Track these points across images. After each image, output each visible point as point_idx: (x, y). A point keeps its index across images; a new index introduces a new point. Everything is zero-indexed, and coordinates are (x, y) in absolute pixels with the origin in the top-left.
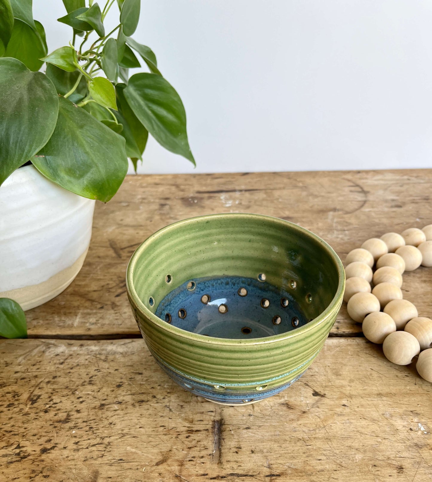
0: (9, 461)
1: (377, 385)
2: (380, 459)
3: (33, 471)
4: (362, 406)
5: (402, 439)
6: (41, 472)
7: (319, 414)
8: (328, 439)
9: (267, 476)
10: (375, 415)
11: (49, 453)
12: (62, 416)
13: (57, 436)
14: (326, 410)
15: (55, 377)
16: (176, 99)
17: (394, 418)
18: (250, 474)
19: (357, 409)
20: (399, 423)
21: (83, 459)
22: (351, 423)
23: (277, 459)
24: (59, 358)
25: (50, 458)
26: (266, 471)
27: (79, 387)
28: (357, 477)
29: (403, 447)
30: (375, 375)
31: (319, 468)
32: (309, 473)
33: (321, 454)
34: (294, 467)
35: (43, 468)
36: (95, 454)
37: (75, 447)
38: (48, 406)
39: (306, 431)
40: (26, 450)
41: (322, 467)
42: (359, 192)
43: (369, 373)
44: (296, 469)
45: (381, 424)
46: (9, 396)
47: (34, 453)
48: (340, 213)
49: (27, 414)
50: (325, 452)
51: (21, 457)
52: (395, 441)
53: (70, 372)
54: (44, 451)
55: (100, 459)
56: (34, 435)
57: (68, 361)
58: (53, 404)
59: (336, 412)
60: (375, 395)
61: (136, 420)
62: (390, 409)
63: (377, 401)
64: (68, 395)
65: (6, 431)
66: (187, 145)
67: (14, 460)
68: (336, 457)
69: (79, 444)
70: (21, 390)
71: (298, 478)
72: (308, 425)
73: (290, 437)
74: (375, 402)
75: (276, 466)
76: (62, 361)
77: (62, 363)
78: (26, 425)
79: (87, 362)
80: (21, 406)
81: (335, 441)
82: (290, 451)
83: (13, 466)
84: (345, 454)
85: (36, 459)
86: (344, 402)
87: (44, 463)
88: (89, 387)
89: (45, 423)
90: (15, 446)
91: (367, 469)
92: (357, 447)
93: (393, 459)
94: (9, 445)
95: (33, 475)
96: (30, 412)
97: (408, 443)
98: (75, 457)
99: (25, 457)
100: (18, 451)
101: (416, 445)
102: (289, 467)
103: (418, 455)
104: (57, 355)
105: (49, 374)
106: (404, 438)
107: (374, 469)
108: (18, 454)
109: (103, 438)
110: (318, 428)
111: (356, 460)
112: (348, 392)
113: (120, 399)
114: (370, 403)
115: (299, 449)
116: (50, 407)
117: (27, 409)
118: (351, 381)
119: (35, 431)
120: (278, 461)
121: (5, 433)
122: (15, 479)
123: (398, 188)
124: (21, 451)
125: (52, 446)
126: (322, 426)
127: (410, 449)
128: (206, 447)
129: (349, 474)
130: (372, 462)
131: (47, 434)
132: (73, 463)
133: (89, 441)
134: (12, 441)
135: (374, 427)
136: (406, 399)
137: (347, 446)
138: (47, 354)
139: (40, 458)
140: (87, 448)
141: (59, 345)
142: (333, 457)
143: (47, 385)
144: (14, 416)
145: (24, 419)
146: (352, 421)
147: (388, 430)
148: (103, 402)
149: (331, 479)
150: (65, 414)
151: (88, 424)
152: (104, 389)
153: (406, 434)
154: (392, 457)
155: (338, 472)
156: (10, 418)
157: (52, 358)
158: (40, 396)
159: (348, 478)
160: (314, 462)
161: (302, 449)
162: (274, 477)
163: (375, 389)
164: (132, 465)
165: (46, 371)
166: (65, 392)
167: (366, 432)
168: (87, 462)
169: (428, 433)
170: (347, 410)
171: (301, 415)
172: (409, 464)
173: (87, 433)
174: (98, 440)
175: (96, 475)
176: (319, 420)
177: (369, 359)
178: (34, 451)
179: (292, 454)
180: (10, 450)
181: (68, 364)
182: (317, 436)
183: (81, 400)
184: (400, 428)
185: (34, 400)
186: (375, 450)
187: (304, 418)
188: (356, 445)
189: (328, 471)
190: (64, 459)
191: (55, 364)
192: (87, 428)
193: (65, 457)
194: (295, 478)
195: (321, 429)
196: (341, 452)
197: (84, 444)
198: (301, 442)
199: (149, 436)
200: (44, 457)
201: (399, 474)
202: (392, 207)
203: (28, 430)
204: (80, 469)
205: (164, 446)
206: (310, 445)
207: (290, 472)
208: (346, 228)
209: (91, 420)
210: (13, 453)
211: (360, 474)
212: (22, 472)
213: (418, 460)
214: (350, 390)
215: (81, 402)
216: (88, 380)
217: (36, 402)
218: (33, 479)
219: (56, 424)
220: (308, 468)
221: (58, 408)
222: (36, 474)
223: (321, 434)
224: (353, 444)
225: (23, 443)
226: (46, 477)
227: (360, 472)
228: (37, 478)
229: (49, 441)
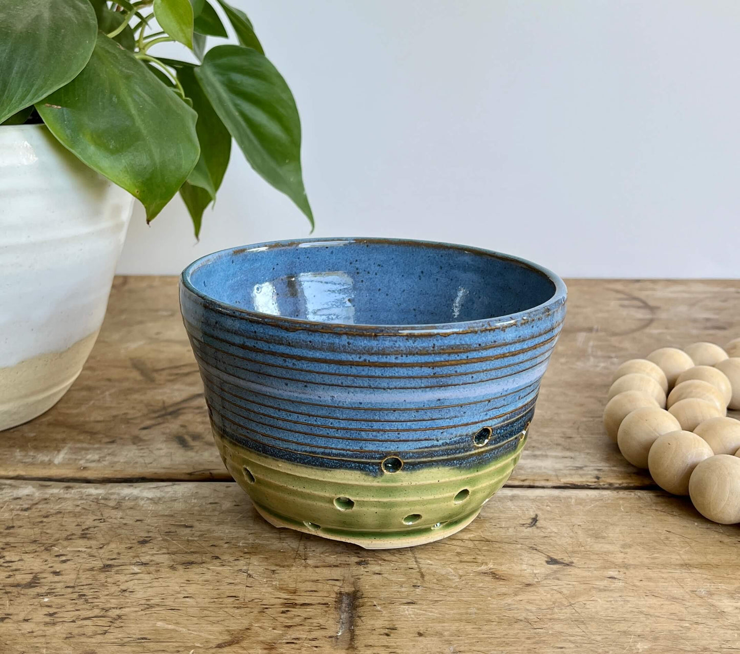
1: (681, 552)
2: (689, 649)
4: (650, 579)
5: (734, 625)
7: (560, 588)
8: (579, 621)
10: (677, 592)
12: (23, 578)
13: (11, 605)
14: (574, 583)
15: (10, 528)
16: (284, 96)
17: (716, 597)
19: (638, 584)
20: (727, 604)
21: (65, 636)
22: (627, 601)
23: (471, 644)
24: (21, 503)
27: (60, 541)
29: (736, 635)
30: (676, 539)
33: (565, 640)
36: (89, 630)
37: (48, 619)
39: (534, 609)
42: (639, 307)
43: (662, 537)
45: (689, 604)
48: (601, 334)
50: (572, 638)
52: (720, 627)
53: (42, 522)
55: (99, 637)
57: (39, 506)
58: (4, 563)
59: (594, 586)
60: (676, 565)
61: (177, 588)
62: (708, 584)
63: (680, 573)
64: (36, 552)
66: (300, 184)
68: (595, 646)
69: (56, 615)
72: (538, 602)
73: (499, 617)
74: (676, 576)
76: (26, 506)
77: (26, 510)
79: (78, 509)
81: (593, 623)
82: (498, 636)
84: (614, 642)
86: (612, 573)
88: (81, 542)
92: (639, 633)
93: (715, 650)
98: (48, 633)
104: (18, 498)
109: (106, 610)
110: (558, 607)
111: (638, 649)
112: (621, 560)
113: (146, 559)
114: (665, 575)
115: (518, 633)
118: (626, 546)
123: (717, 304)
125: (1, 617)
126: (566, 604)
128: (322, 627)
132: (41, 640)
133: (77, 613)
135: (675, 608)
137: (619, 631)
140: (74, 621)
141: (22, 486)
142: (589, 646)
146: (629, 599)
147: (702, 611)
148: (110, 562)
150: (31, 576)
151: (77, 589)
152: (112, 546)
154: (712, 647)
157: (6, 502)
160: (549, 651)
161: (525, 633)
163: (675, 558)
164: (168, 646)
166: (31, 547)
167: (656, 614)
168: (73, 640)
170: (619, 584)
171: (521, 589)
173: (74, 601)
174: (96, 612)
176: (559, 595)
177: (662, 517)
179: (503, 640)
181: (40, 511)
182: (555, 616)
183: (64, 558)
184: (729, 610)
186: (676, 638)
187: (529, 592)
188: (637, 630)
190: (23, 634)
191: (12, 510)
192: (75, 596)
193: (25, 632)
195: (563, 608)
196: (607, 638)
197: (68, 616)
198: (522, 623)
199: (204, 609)
202: (706, 328)
204: (58, 649)
205: (234, 623)
206: (542, 629)
208: (613, 355)
209: (83, 585)
214: (625, 558)
215: (64, 562)
216: (78, 533)
219: (9, 589)
221: (14, 568)
223: (564, 614)
224: (632, 629)
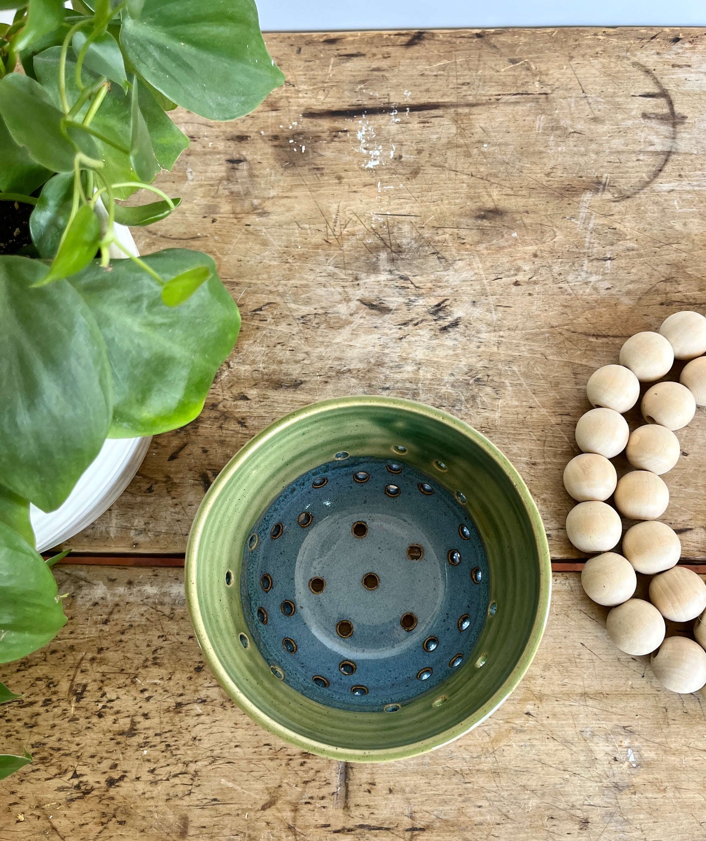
0: (69, 797)
1: (585, 676)
2: (561, 807)
3: (104, 815)
4: (554, 715)
5: (599, 776)
6: (114, 816)
7: (489, 729)
8: (496, 773)
9: (407, 830)
10: (570, 733)
11: (118, 786)
12: (124, 723)
13: (124, 759)
14: (501, 722)
15: (100, 650)
17: (596, 739)
18: (385, 826)
19: (545, 722)
20: (601, 748)
21: (165, 797)
22: (532, 746)
23: (422, 803)
24: (100, 612)
25: (121, 794)
26: (407, 823)
27: (140, 670)
28: (525, 835)
29: (597, 788)
30: (586, 655)
31: (478, 819)
32: (463, 826)
33: (483, 797)
34: (445, 818)
35: (115, 810)
36: (180, 790)
37: (151, 777)
38: (101, 705)
39: (467, 757)
40: (87, 781)
41: (482, 818)
42: (662, 118)
43: (576, 653)
44: (446, 821)
45: (574, 749)
46: (42, 684)
47: (97, 785)
48: (607, 195)
49: (74, 719)
50: (488, 795)
51: (83, 792)
52: (588, 779)
53: (121, 641)
54: (111, 782)
55: (186, 798)
56: (93, 757)
57: (115, 616)
58: (107, 702)
59: (514, 726)
60: (577, 695)
61: (229, 734)
62: (594, 722)
63: (577, 707)
64: (126, 686)
65: (53, 749)
67: (75, 796)
68: (501, 804)
69: (156, 772)
70: (56, 675)
71: (448, 834)
72: (472, 748)
73: (443, 768)
74: (574, 709)
75: (420, 814)
76: (105, 617)
77: (106, 622)
78: (77, 739)
79: (143, 621)
80: (64, 705)
81: (505, 776)
82: (440, 792)
83: (75, 805)
84: (515, 799)
85: (104, 795)
86: (529, 707)
87: (115, 802)
88: (155, 671)
89: (102, 736)
90: (70, 774)
91: (540, 823)
92: (534, 787)
93: (579, 807)
94: (62, 773)
95: (104, 820)
96: (77, 716)
97: (606, 782)
98: (154, 794)
99: (87, 792)
100: (76, 782)
101: (616, 786)
102: (438, 818)
103: (614, 801)
104: (96, 604)
105: (90, 643)
106: (602, 773)
107: (549, 823)
108: (78, 787)
109: (186, 764)
110: (485, 754)
111: (529, 807)
112: (539, 689)
113: (203, 694)
114: (566, 710)
115: (454, 789)
116: (104, 707)
117: (72, 711)
118: (547, 667)
119: (92, 750)
120: (424, 808)
121: (52, 752)
122: (83, 825)
124: (81, 782)
125: (120, 774)
126: (491, 750)
127: (606, 792)
128: (327, 781)
129: (515, 830)
130: (548, 813)
131: (110, 754)
132: (151, 803)
133: (168, 768)
134: (65, 766)
135: (565, 754)
136: (622, 705)
137: (521, 786)
138: (79, 601)
139: (108, 794)
140: (168, 780)
141: (95, 582)
142: (499, 803)
143: (92, 665)
144: (57, 722)
145: (73, 729)
146: (535, 742)
147: (582, 758)
148: (179, 700)
149: (491, 837)
150: (128, 720)
151: (163, 738)
152: (177, 676)
153: (607, 766)
154: (577, 804)
155: (501, 826)
156: (54, 726)
157: (89, 610)
158: (85, 686)
159: (513, 836)
160: (471, 810)
161: (458, 789)
162: (416, 832)
163: (579, 684)
164: (231, 808)
165: (85, 638)
166: (122, 679)
167: (550, 763)
168: (171, 803)
169: (637, 766)
170: (531, 722)
172: (598, 816)
173: (164, 754)
174: (180, 768)
175: (185, 822)
176: (487, 739)
177: (583, 623)
178: (98, 782)
179: (444, 797)
180: (66, 780)
181: (117, 624)
182: (481, 767)
183: (147, 694)
184: (600, 756)
185: (79, 693)
186: (557, 793)
188: (533, 783)
189: (489, 824)
190: (139, 796)
191: (96, 623)
192: (162, 747)
193: (140, 792)
194: (444, 834)
195: (488, 755)
196: (511, 794)
197: (163, 772)
198: (458, 776)
199: (250, 761)
200: (113, 792)
201: (581, 832)
203: (82, 748)
204: (164, 814)
205: (270, 779)
206: (470, 783)
207: (438, 824)
209: (166, 732)
210: (70, 786)
211: (530, 830)
212: (89, 815)
213: (611, 810)
214: (542, 685)
215: (148, 699)
216: (150, 657)
217: (82, 698)
218: (105, 825)
219: (119, 738)
220: (462, 819)
221: (115, 709)
222: (108, 818)
223: (487, 764)
224: (529, 783)
225: (81, 770)
226: (122, 823)
227: (531, 827)
228: (111, 825)
229: (114, 766)
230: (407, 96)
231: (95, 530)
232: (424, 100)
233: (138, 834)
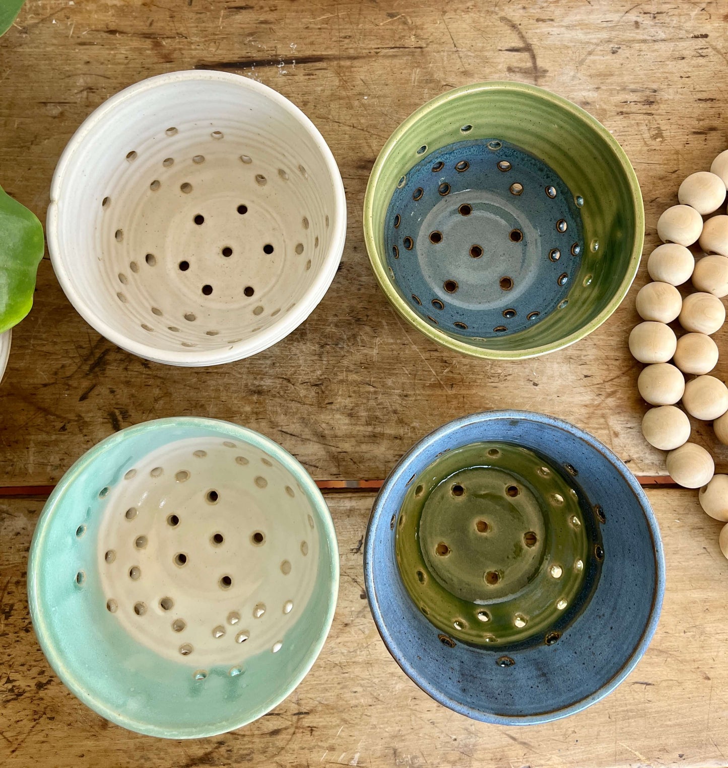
0: (5, 699)
3: (35, 712)
6: (45, 713)
7: (364, 628)
8: (369, 664)
9: (295, 715)
11: (46, 689)
18: (276, 712)
23: (307, 692)
24: (22, 541)
25: (50, 695)
26: (294, 708)
28: (392, 714)
31: (353, 702)
32: (341, 709)
33: (358, 684)
34: (326, 703)
35: (45, 708)
38: (27, 622)
39: (346, 652)
40: (19, 686)
41: (357, 701)
42: (526, 73)
44: (327, 705)
47: (28, 689)
49: (4, 634)
50: (362, 682)
51: (16, 695)
54: (40, 686)
56: (23, 665)
67: (10, 698)
68: (373, 688)
71: (329, 716)
72: (349, 644)
73: (325, 662)
75: (306, 701)
78: (8, 651)
81: (376, 666)
82: (323, 682)
83: (10, 705)
84: (385, 684)
85: (34, 696)
87: (45, 702)
89: (30, 648)
90: (5, 680)
95: (36, 717)
96: (7, 632)
99: (20, 695)
100: (10, 686)
102: (320, 703)
104: (18, 534)
105: (15, 569)
108: (11, 690)
110: (360, 649)
111: (396, 691)
115: (334, 678)
117: (2, 627)
119: (22, 660)
120: (309, 696)
122: (18, 721)
124: (14, 686)
125: (47, 679)
126: (365, 645)
129: (384, 710)
131: (37, 663)
137: (389, 673)
139: (38, 696)
141: (16, 514)
142: (371, 688)
143: (17, 587)
145: (4, 642)
149: (364, 717)
155: (372, 707)
157: (12, 539)
158: (12, 606)
159: (382, 715)
160: (348, 695)
161: (337, 678)
162: (302, 716)
165: (9, 564)
171: (341, 630)
176: (362, 636)
178: (29, 686)
179: (325, 686)
182: (356, 659)
185: (7, 612)
187: (346, 633)
189: (362, 706)
191: (19, 550)
194: (325, 716)
195: (363, 649)
196: (381, 681)
198: (338, 668)
200: (42, 693)
201: (439, 708)
203: (13, 658)
206: (347, 673)
207: (320, 708)
210: (5, 690)
211: (396, 709)
212: (23, 713)
217: (10, 616)
218: (37, 721)
220: (340, 703)
222: (38, 715)
223: (362, 657)
225: (13, 676)
226: (52, 719)
227: (397, 706)
228: (42, 720)
229: (42, 673)
230: (293, 49)
231: (14, 467)
232: (308, 53)
233: (66, 728)
